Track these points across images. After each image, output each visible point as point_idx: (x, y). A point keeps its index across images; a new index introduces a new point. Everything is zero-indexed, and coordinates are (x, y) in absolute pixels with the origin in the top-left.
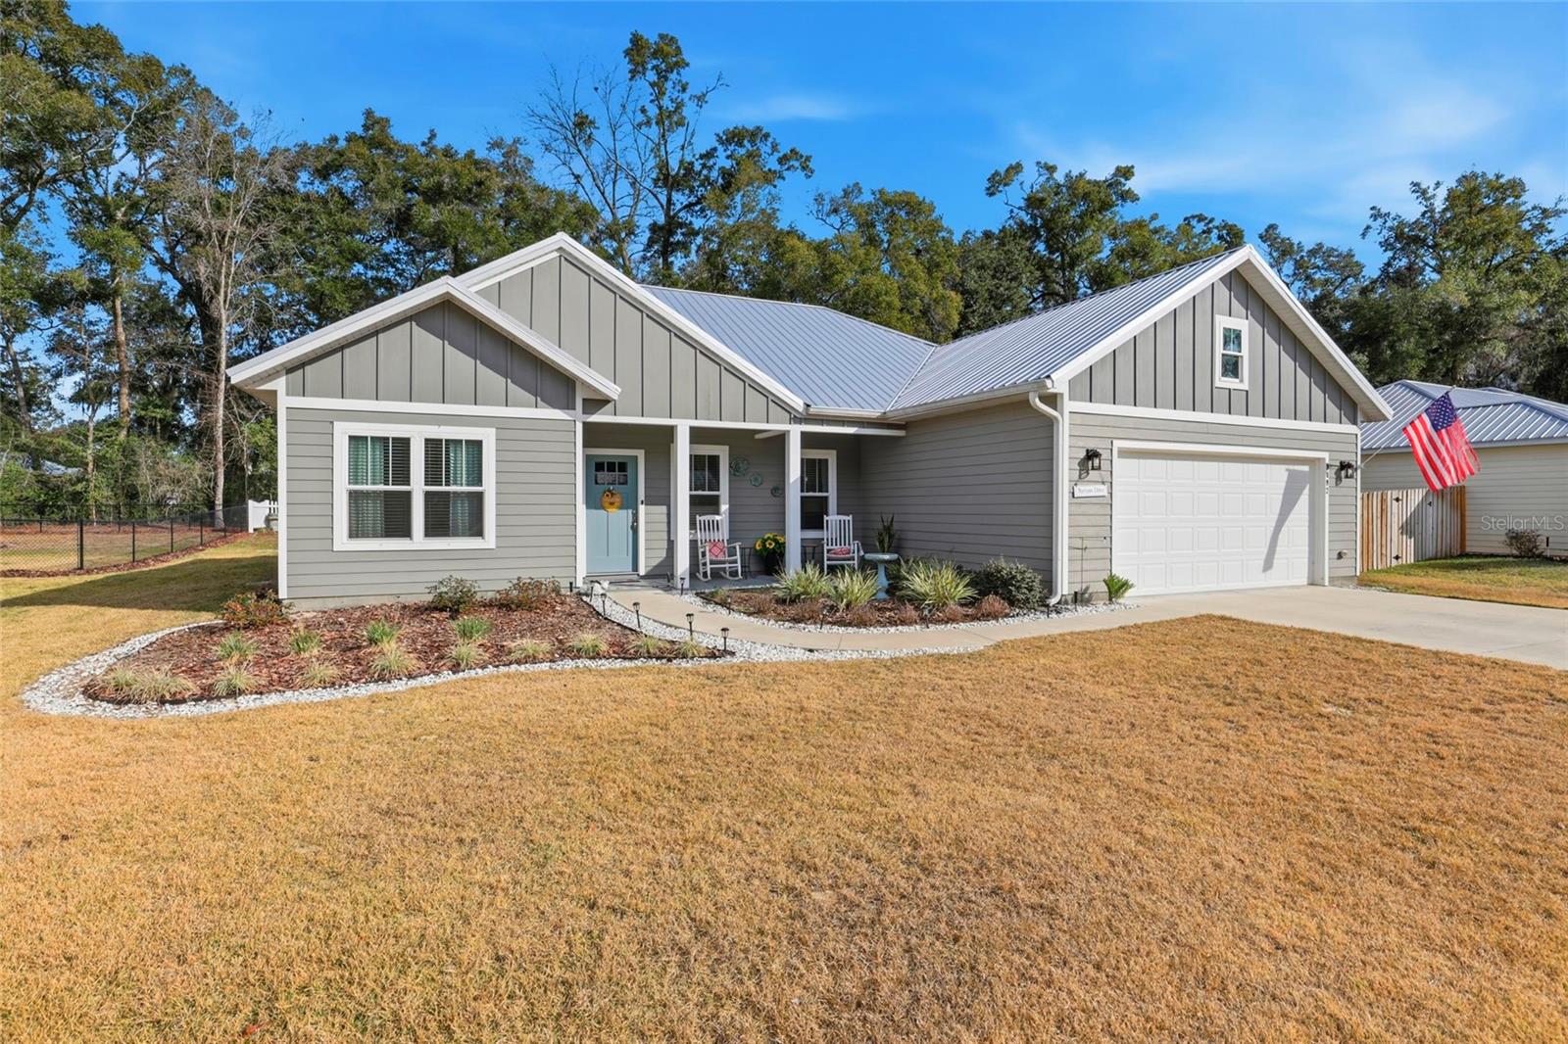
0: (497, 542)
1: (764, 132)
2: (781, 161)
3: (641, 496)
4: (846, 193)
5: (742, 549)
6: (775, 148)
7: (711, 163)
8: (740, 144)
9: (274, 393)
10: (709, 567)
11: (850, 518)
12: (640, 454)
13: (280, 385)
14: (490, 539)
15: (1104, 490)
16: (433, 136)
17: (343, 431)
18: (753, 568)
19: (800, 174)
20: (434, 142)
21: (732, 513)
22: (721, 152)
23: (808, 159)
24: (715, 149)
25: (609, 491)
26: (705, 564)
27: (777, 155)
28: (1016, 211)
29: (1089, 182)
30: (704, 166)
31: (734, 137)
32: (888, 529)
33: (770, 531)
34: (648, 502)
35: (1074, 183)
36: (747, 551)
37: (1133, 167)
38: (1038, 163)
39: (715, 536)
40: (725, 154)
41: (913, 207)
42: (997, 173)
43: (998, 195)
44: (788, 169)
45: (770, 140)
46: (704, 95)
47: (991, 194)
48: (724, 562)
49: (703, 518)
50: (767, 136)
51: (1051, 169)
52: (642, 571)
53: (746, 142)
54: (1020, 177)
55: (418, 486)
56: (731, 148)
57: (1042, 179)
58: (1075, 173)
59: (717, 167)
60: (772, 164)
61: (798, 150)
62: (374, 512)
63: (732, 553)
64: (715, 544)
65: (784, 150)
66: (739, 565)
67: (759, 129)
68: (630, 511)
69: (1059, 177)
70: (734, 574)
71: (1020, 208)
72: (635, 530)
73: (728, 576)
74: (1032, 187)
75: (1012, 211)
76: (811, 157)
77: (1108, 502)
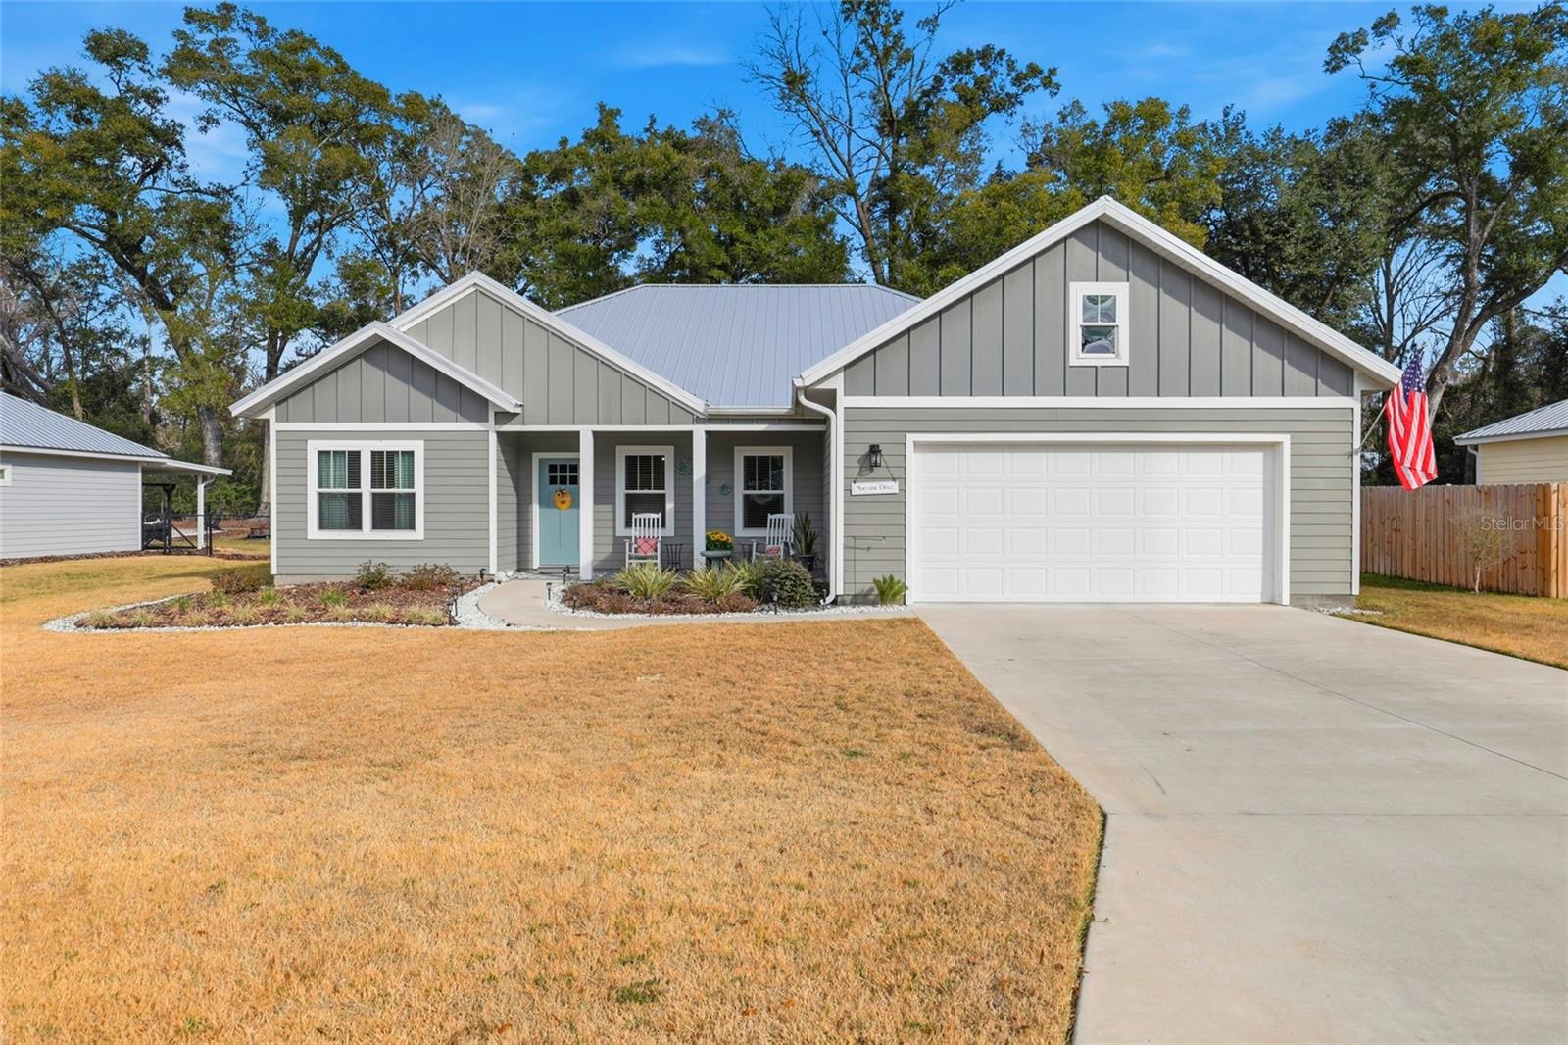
0: (425, 535)
1: (998, 49)
2: (1017, 81)
6: (1011, 65)
7: (936, 100)
8: (968, 70)
9: (268, 420)
13: (271, 414)
14: (419, 533)
15: (892, 487)
16: (653, 121)
17: (313, 447)
19: (1041, 93)
20: (655, 127)
22: (946, 85)
23: (1052, 72)
24: (940, 82)
25: (561, 491)
27: (1013, 75)
31: (961, 63)
38: (1416, 9)
40: (951, 86)
42: (1343, 38)
43: (1346, 67)
44: (1025, 91)
45: (1005, 58)
46: (936, 18)
47: (1333, 70)
49: (639, 516)
50: (1002, 53)
51: (1439, 12)
53: (976, 66)
54: (1396, 33)
55: (366, 489)
56: (958, 77)
61: (1037, 64)
62: (340, 509)
65: (1021, 67)
66: (659, 561)
67: (992, 47)
76: (1055, 69)
77: (900, 500)
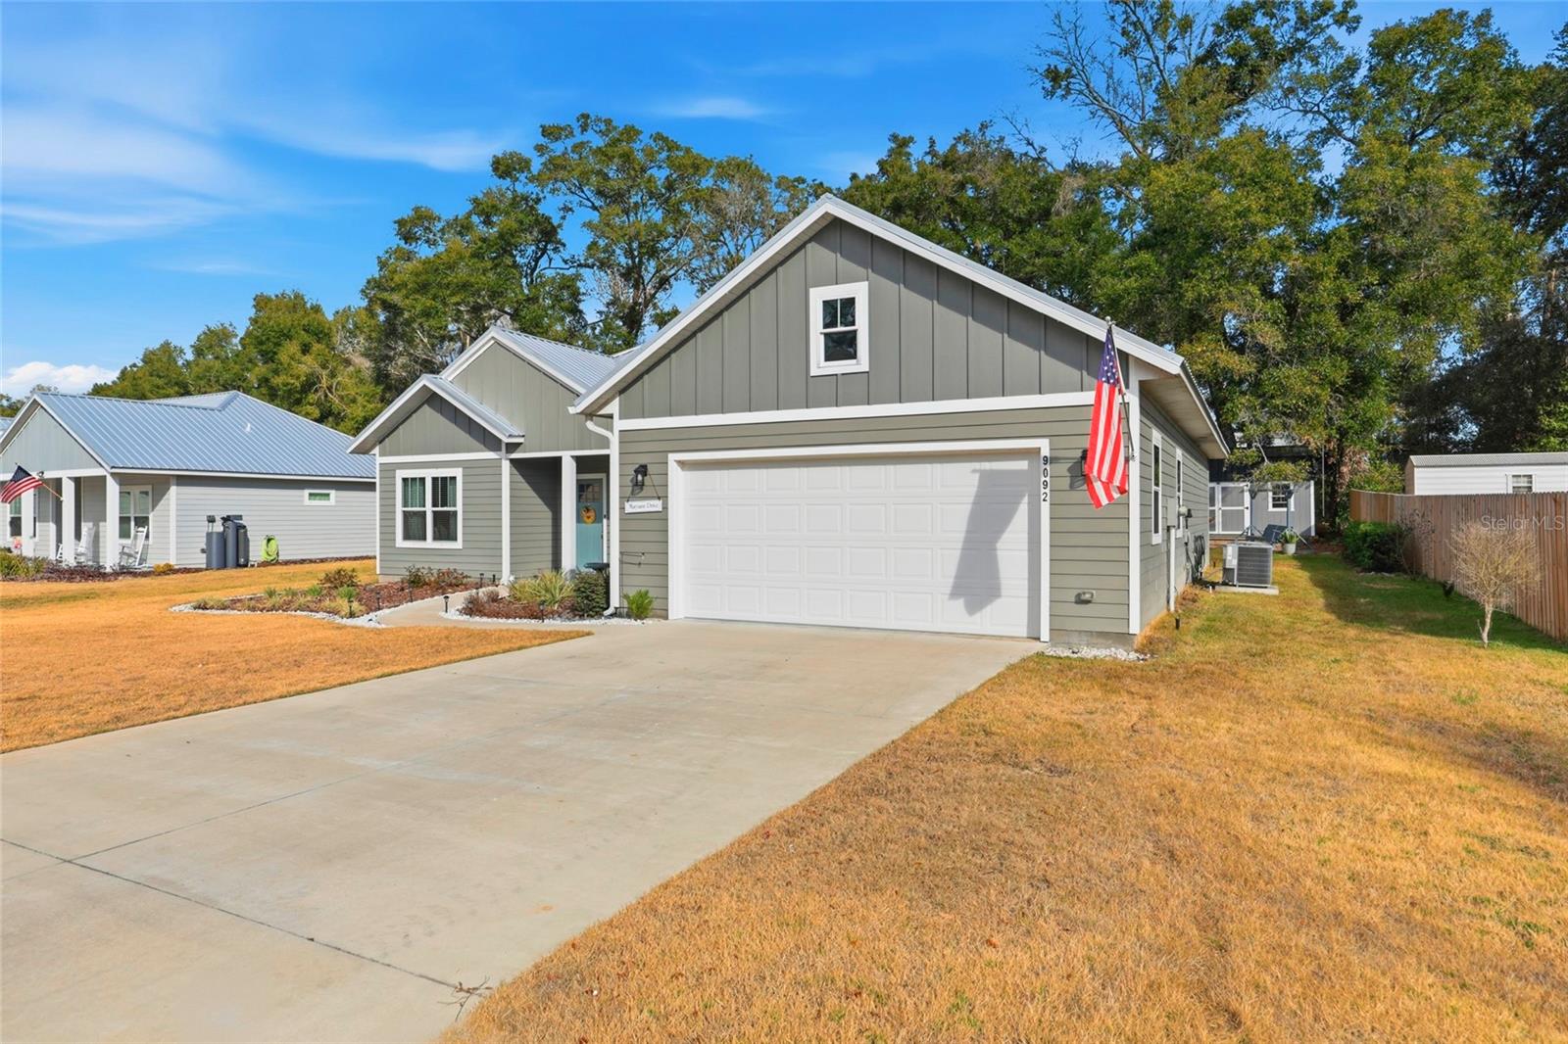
0: (463, 545)
13: (376, 450)
14: (459, 543)
15: (657, 505)
17: (399, 475)
55: (429, 507)
77: (662, 517)
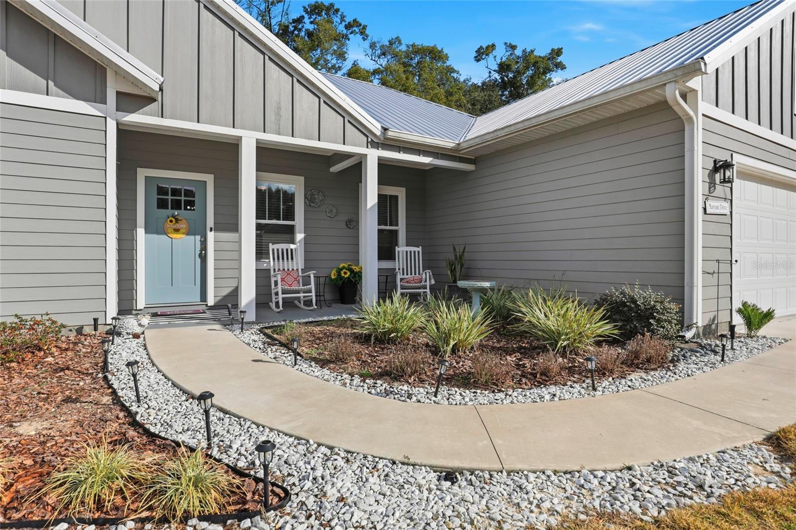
1: (335, 7)
2: (347, 27)
3: (210, 223)
4: (391, 43)
5: (317, 278)
6: (343, 18)
7: (300, 26)
8: (319, 14)
10: (281, 296)
11: (420, 249)
12: (209, 179)
18: (328, 296)
19: (359, 37)
21: (307, 241)
22: (307, 20)
24: (303, 17)
25: (173, 216)
26: (277, 294)
27: (344, 23)
28: (492, 72)
29: (536, 56)
30: (295, 28)
31: (315, 9)
32: (460, 258)
33: (344, 261)
34: (217, 228)
35: (527, 56)
36: (322, 280)
37: (562, 48)
38: (506, 43)
39: (288, 265)
40: (309, 21)
41: (435, 54)
42: (481, 48)
43: (482, 61)
44: (351, 33)
45: (340, 13)
47: (478, 61)
48: (298, 292)
49: (276, 246)
50: (337, 10)
51: (513, 47)
52: (211, 301)
53: (323, 13)
54: (494, 53)
56: (314, 17)
57: (508, 53)
58: (528, 50)
59: (304, 30)
60: (341, 28)
61: (358, 20)
63: (306, 282)
64: (288, 273)
65: (349, 19)
66: (313, 294)
67: (332, 5)
68: (198, 238)
69: (518, 52)
70: (308, 303)
71: (494, 71)
72: (203, 258)
73: (302, 306)
74: (502, 59)
75: (490, 72)
76: (366, 26)
